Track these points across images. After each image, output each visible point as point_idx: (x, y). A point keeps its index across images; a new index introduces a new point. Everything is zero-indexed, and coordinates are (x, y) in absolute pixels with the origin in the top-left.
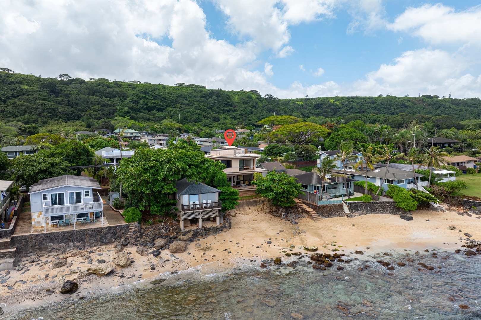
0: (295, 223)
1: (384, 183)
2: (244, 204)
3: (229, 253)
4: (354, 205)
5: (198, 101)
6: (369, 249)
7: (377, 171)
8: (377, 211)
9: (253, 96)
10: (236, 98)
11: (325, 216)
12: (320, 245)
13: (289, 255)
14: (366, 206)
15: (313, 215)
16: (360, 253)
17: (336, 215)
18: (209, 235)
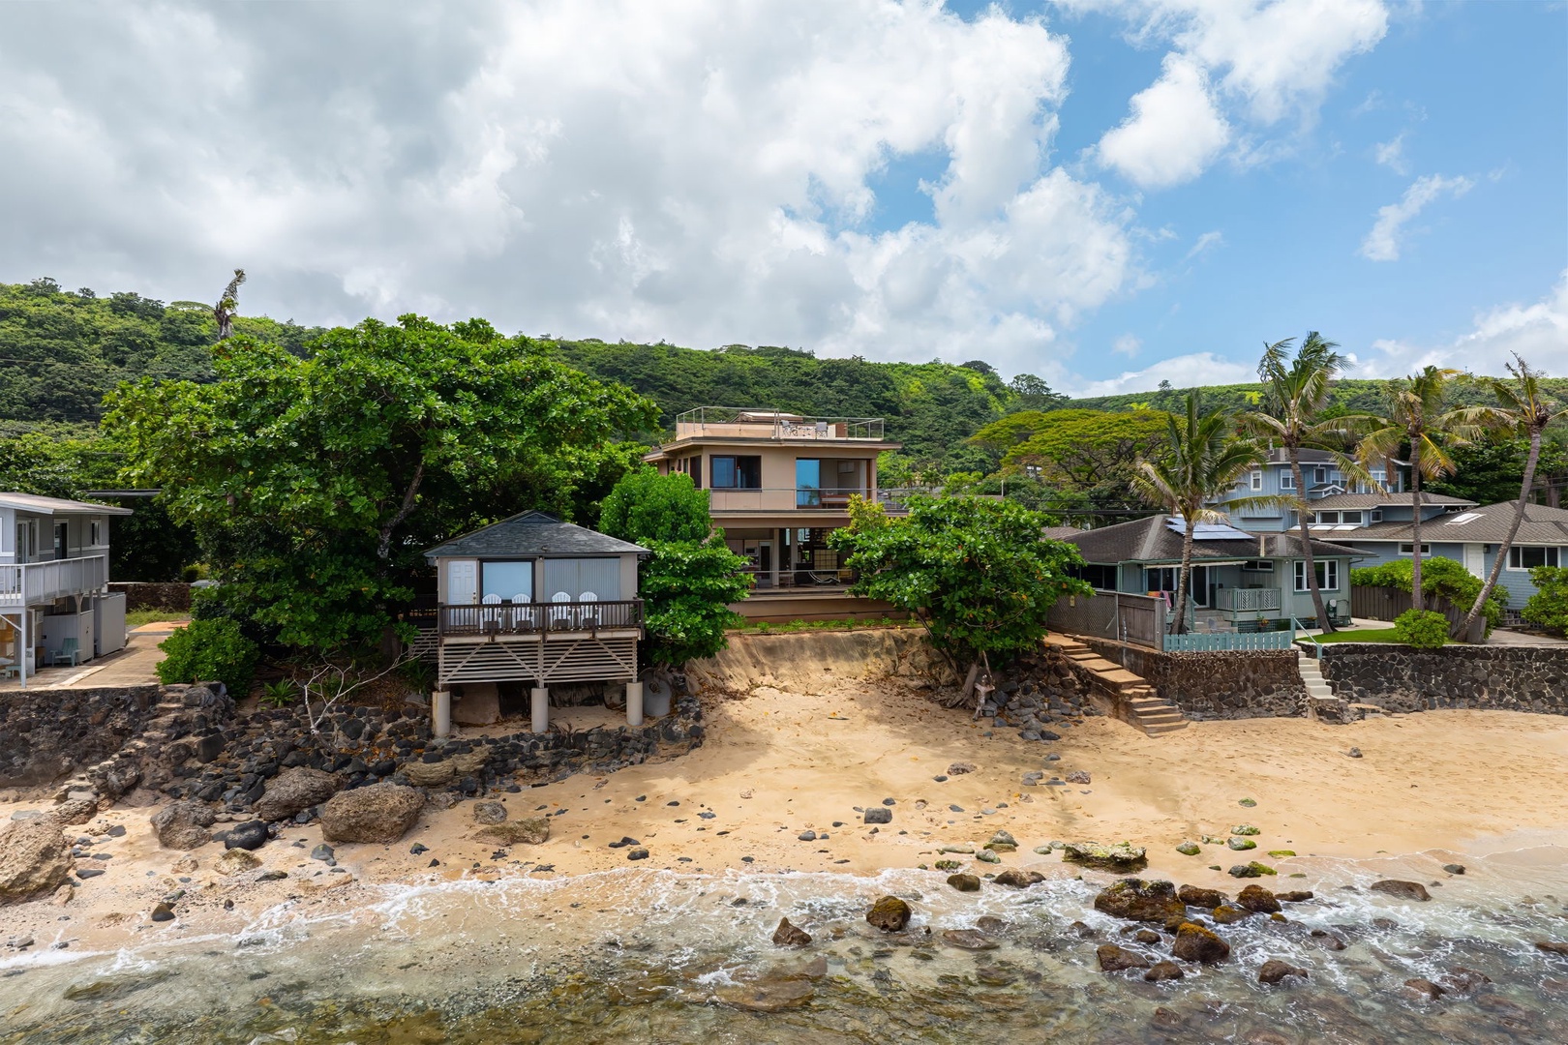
0: (1044, 735)
1: (1508, 567)
2: (802, 647)
3: (633, 857)
4: (1356, 663)
5: (785, 395)
6: (1461, 871)
7: (1463, 519)
8: (1481, 693)
9: (974, 381)
10: (914, 386)
11: (1204, 710)
12: (1164, 840)
13: (967, 885)
14: (1422, 670)
15: (1135, 700)
16: (1410, 890)
17: (1259, 704)
18: (575, 768)
